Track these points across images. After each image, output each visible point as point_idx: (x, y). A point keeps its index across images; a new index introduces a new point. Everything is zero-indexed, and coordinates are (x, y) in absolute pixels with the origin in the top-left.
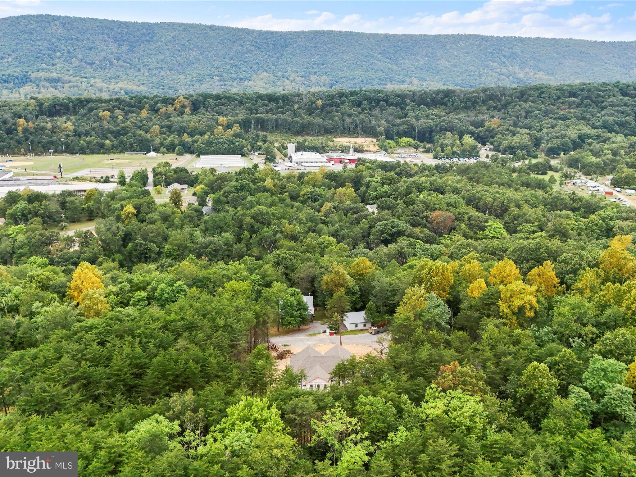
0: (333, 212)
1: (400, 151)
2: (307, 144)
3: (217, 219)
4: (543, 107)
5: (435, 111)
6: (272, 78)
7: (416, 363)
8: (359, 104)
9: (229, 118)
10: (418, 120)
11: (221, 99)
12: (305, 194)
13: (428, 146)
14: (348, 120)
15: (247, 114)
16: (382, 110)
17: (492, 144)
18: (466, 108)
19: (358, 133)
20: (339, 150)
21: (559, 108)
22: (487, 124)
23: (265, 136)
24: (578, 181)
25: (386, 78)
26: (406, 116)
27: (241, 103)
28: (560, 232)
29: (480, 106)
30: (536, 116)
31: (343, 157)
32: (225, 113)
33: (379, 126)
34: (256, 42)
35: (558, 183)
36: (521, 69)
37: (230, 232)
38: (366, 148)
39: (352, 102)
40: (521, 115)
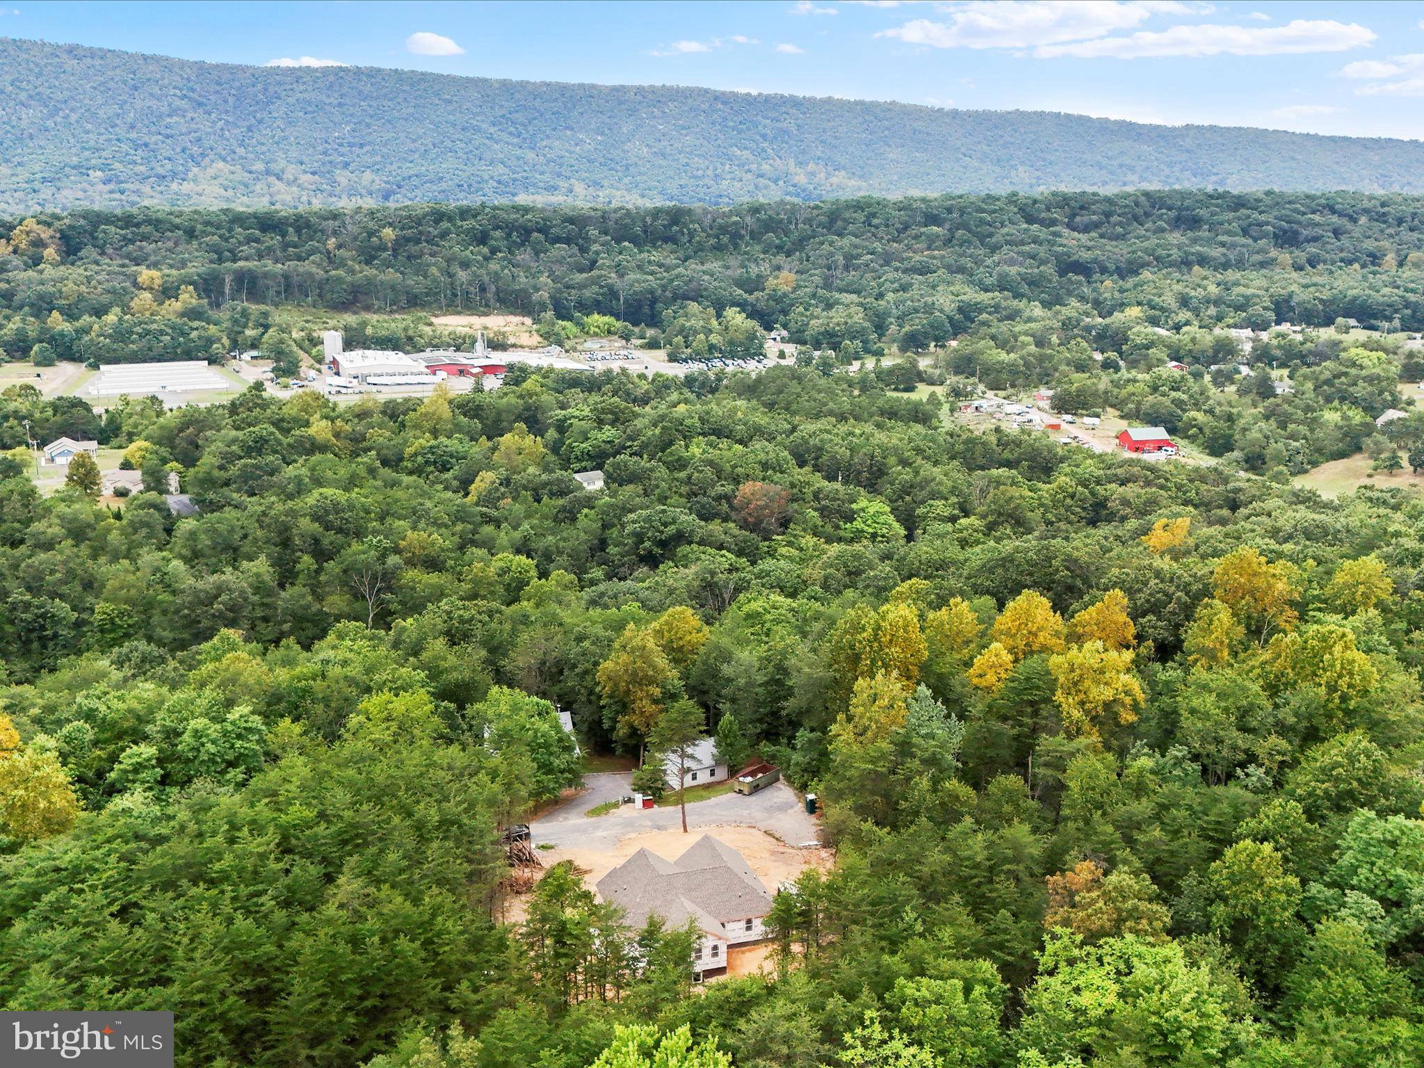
0: (503, 496)
1: (591, 344)
2: (369, 331)
3: (222, 528)
4: (878, 246)
5: (655, 256)
6: (241, 175)
7: (966, 872)
8: (482, 239)
9: (167, 271)
10: (621, 276)
11: (138, 225)
12: (416, 455)
13: (650, 332)
14: (462, 275)
15: (211, 262)
16: (537, 253)
17: (785, 327)
18: (719, 248)
19: (487, 305)
20: (449, 345)
21: (909, 247)
22: (771, 282)
23: (265, 315)
24: (984, 404)
25: (515, 180)
26: (593, 264)
27: (191, 234)
28: (1010, 516)
29: (747, 244)
30: (867, 265)
31: (465, 361)
32: (152, 258)
33: (537, 290)
34: (193, 90)
35: (946, 407)
36: (800, 164)
37: (263, 557)
38: (511, 340)
39: (468, 232)
40: (835, 262)
